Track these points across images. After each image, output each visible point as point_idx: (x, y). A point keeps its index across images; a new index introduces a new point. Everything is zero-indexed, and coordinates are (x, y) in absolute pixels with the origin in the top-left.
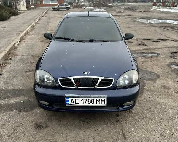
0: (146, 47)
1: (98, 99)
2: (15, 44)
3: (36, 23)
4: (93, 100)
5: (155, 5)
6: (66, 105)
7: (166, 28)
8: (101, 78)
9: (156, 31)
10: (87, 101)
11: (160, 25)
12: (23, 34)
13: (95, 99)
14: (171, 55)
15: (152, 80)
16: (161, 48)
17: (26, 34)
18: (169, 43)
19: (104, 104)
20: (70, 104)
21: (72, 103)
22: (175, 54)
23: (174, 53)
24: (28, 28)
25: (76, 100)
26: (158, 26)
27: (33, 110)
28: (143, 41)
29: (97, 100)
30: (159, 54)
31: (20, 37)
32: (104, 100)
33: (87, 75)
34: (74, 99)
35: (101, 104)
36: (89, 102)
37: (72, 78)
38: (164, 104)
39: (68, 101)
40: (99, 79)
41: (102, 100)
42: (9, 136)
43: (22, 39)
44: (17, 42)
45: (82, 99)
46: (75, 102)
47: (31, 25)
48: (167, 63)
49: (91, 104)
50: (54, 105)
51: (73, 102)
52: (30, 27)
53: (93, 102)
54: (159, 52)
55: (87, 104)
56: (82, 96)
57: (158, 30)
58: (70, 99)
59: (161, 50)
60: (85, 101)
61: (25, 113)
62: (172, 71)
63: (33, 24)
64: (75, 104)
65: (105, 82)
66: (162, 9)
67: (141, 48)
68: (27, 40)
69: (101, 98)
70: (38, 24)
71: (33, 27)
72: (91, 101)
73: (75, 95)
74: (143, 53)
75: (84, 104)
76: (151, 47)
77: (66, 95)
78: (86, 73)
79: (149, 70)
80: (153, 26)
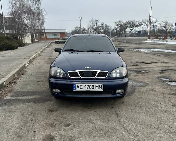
0: (138, 67)
2: (25, 64)
3: (41, 52)
4: (93, 86)
6: (73, 90)
7: (158, 55)
9: (149, 57)
10: (89, 87)
11: (153, 53)
12: (31, 58)
13: (95, 85)
14: (160, 72)
15: (142, 86)
16: (152, 67)
17: (33, 59)
18: (159, 65)
20: (76, 89)
22: (164, 72)
23: (163, 70)
24: (35, 55)
25: (81, 86)
26: (151, 53)
27: (46, 102)
28: (137, 63)
29: (96, 86)
30: (150, 71)
31: (29, 60)
32: (101, 86)
35: (99, 89)
36: (90, 88)
38: (150, 99)
41: (100, 86)
42: (29, 115)
43: (30, 62)
44: (27, 63)
46: (80, 88)
47: (37, 53)
48: (156, 77)
50: (64, 92)
51: (79, 88)
52: (36, 54)
53: (93, 88)
54: (149, 70)
57: (151, 56)
59: (152, 68)
60: (87, 87)
61: (39, 104)
62: (160, 81)
63: (39, 52)
64: (80, 89)
66: (156, 42)
67: (135, 67)
68: (35, 62)
69: (99, 85)
70: (43, 52)
71: (39, 54)
72: (92, 87)
74: (136, 71)
75: (86, 89)
76: (143, 67)
78: (88, 68)
79: (140, 81)
80: (147, 53)
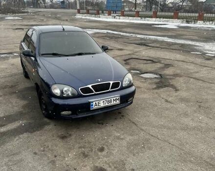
1: (114, 99)
5: (79, 12)
8: (111, 83)
13: (112, 99)
19: (118, 102)
21: (96, 106)
33: (100, 82)
34: (97, 102)
37: (90, 86)
39: (93, 105)
40: (110, 83)
45: (103, 101)
49: (110, 104)
55: (107, 104)
56: (102, 99)
58: (94, 103)
60: (105, 102)
65: (116, 85)
73: (97, 99)
77: (90, 101)
78: (99, 80)
